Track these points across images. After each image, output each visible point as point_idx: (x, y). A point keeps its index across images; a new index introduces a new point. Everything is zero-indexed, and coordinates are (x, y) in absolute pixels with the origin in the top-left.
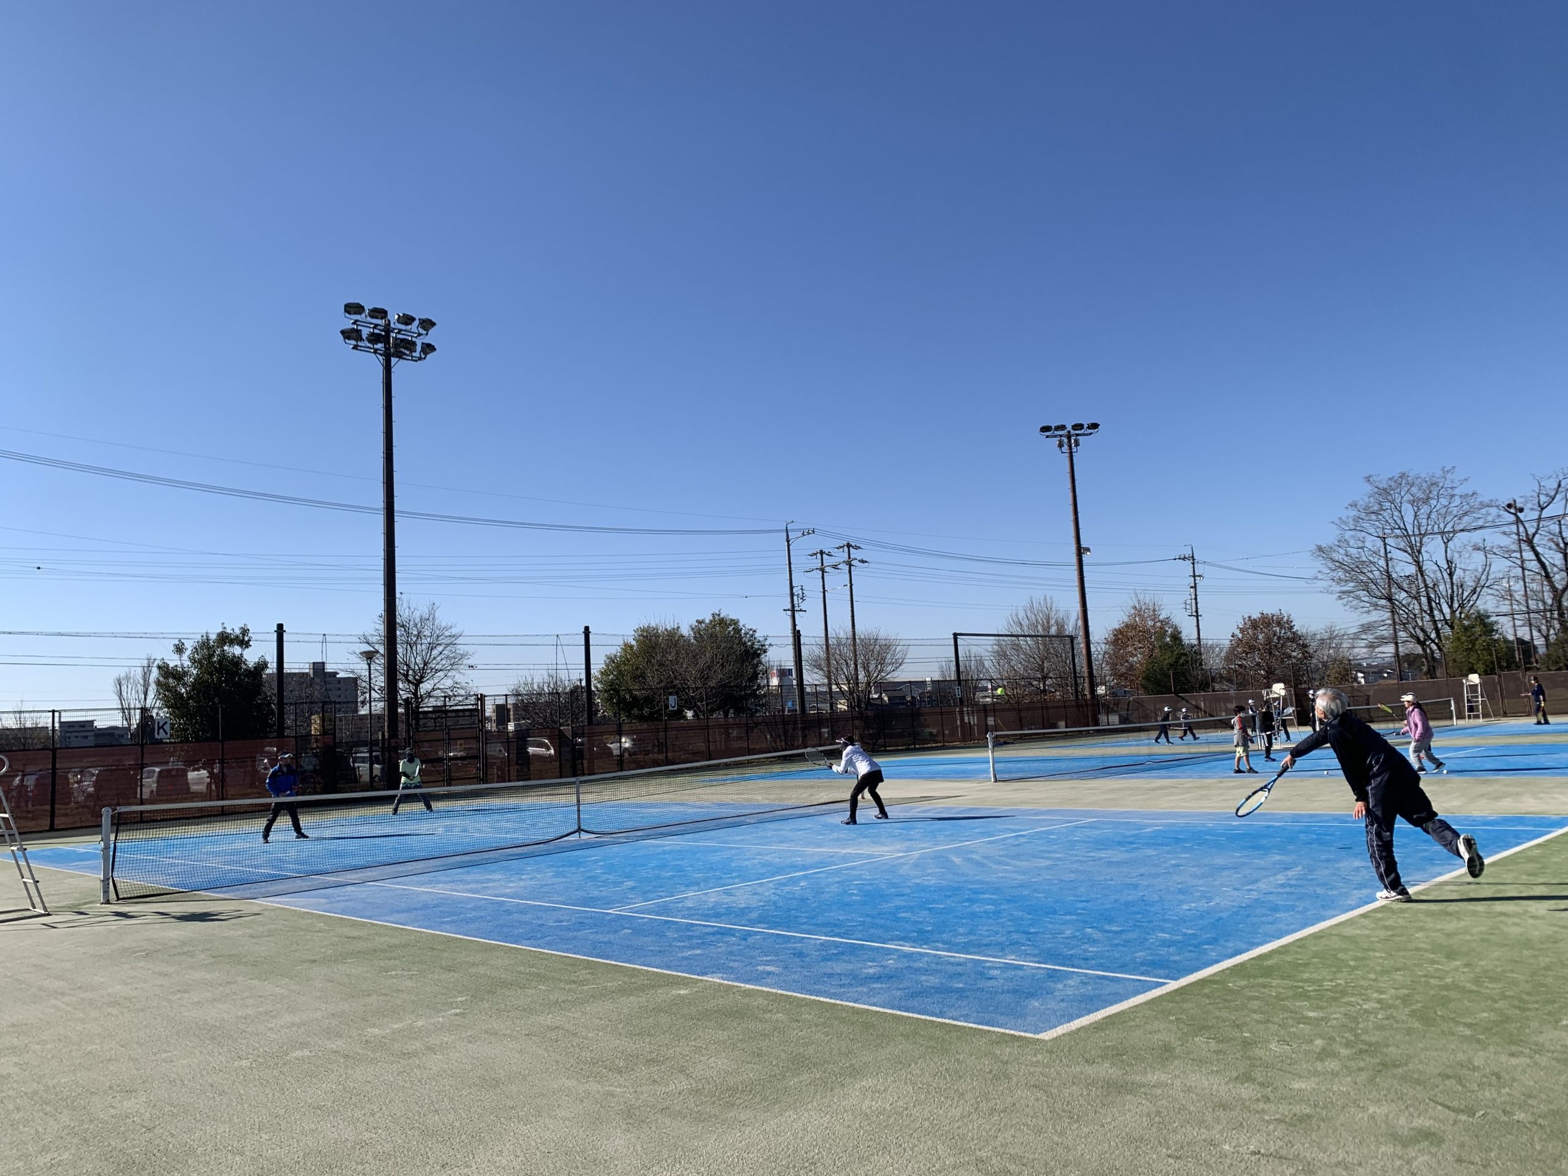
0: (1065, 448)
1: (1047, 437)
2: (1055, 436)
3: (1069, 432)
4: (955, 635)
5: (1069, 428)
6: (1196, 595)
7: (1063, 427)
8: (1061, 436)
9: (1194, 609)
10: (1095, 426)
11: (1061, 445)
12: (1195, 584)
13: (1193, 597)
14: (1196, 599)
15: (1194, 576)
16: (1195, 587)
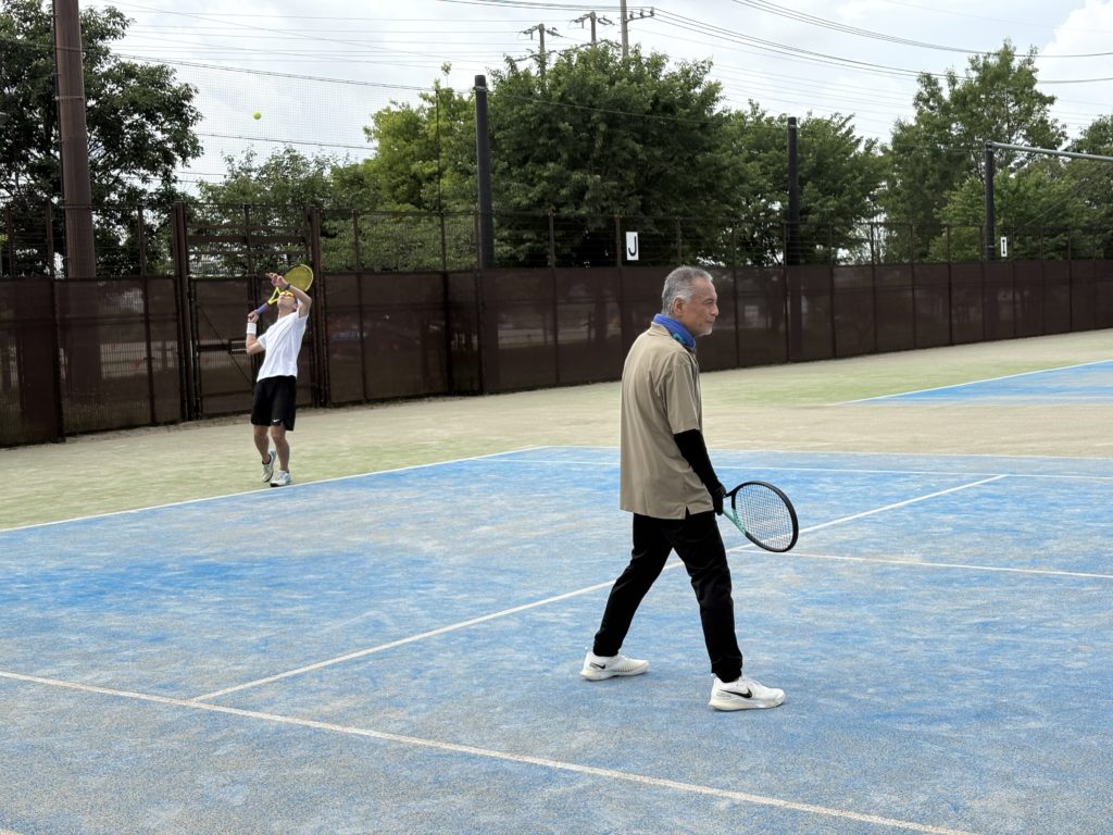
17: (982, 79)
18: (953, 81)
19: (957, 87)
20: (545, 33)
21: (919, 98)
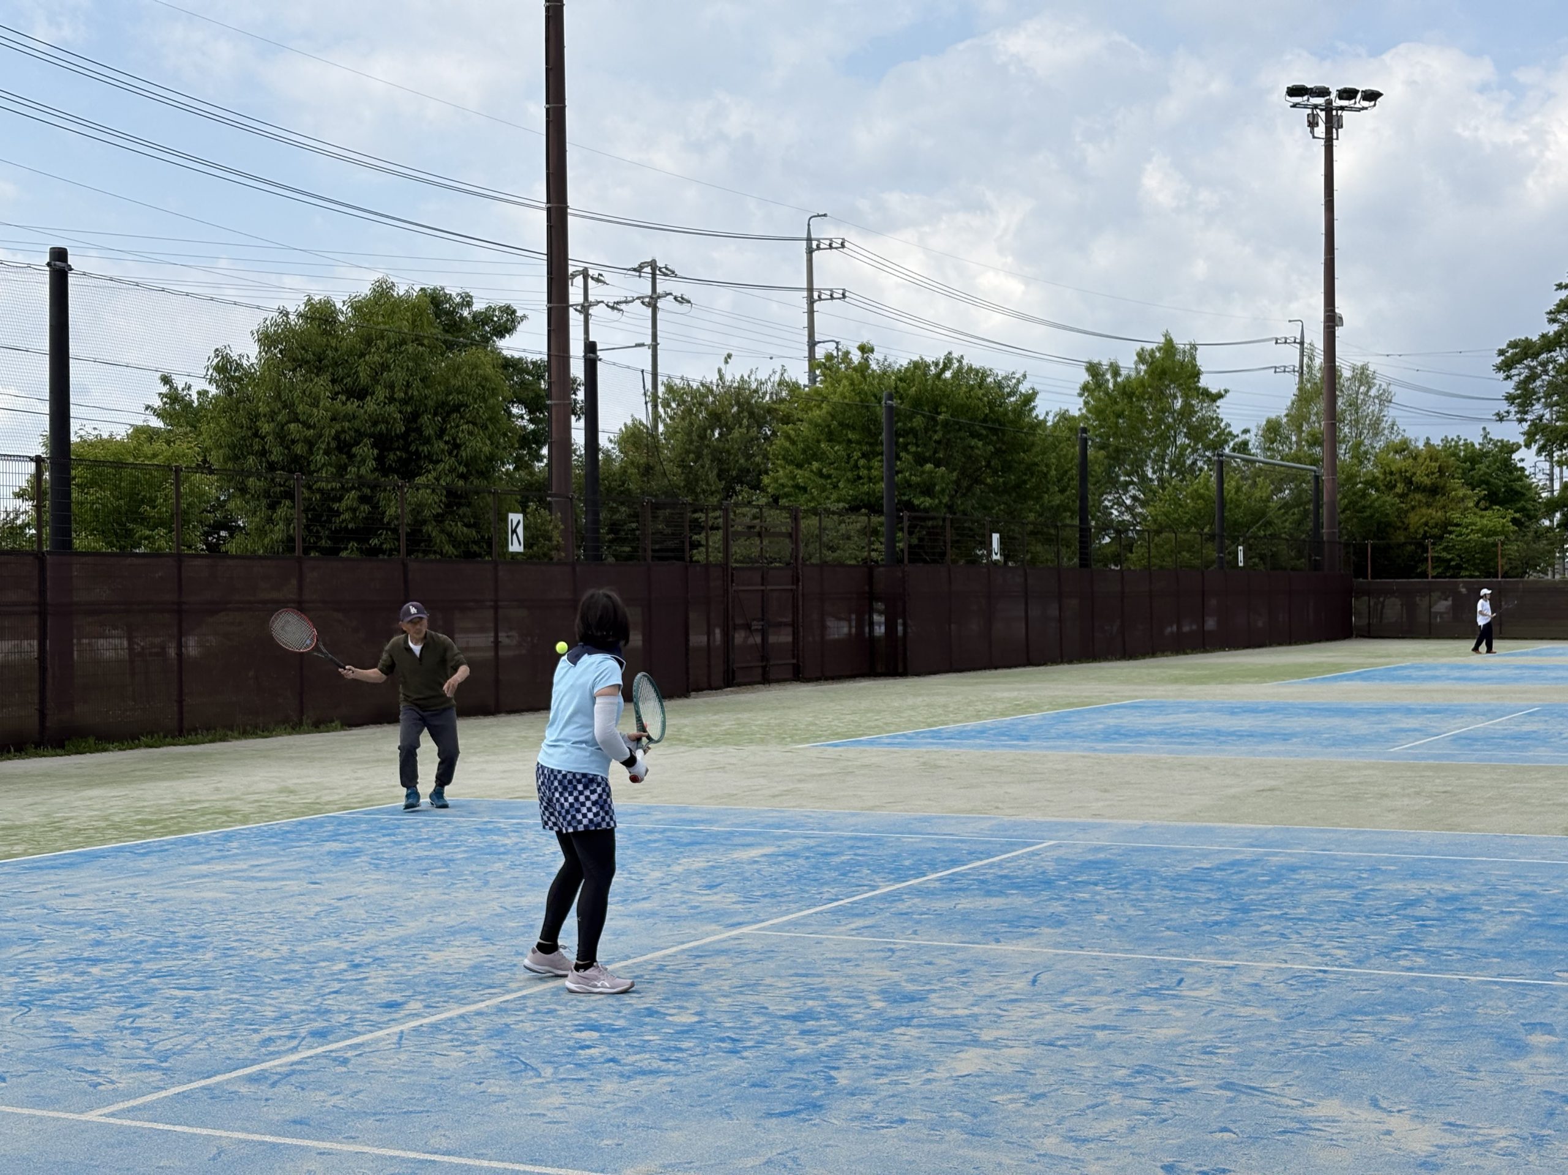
0: (1320, 131)
1: (1294, 106)
2: (1305, 106)
3: (1329, 103)
5: (1333, 96)
7: (1323, 92)
8: (1316, 107)
10: (1372, 96)
11: (1312, 124)
17: (1151, 372)
18: (1116, 371)
19: (1119, 380)
20: (590, 280)
21: (1085, 388)
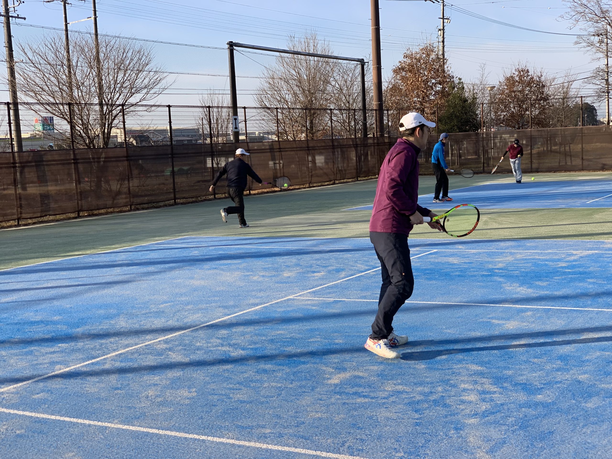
4: (232, 45)
6: (443, 37)
9: (441, 53)
12: (444, 28)
13: (441, 39)
14: (443, 42)
15: (443, 18)
16: (443, 29)
